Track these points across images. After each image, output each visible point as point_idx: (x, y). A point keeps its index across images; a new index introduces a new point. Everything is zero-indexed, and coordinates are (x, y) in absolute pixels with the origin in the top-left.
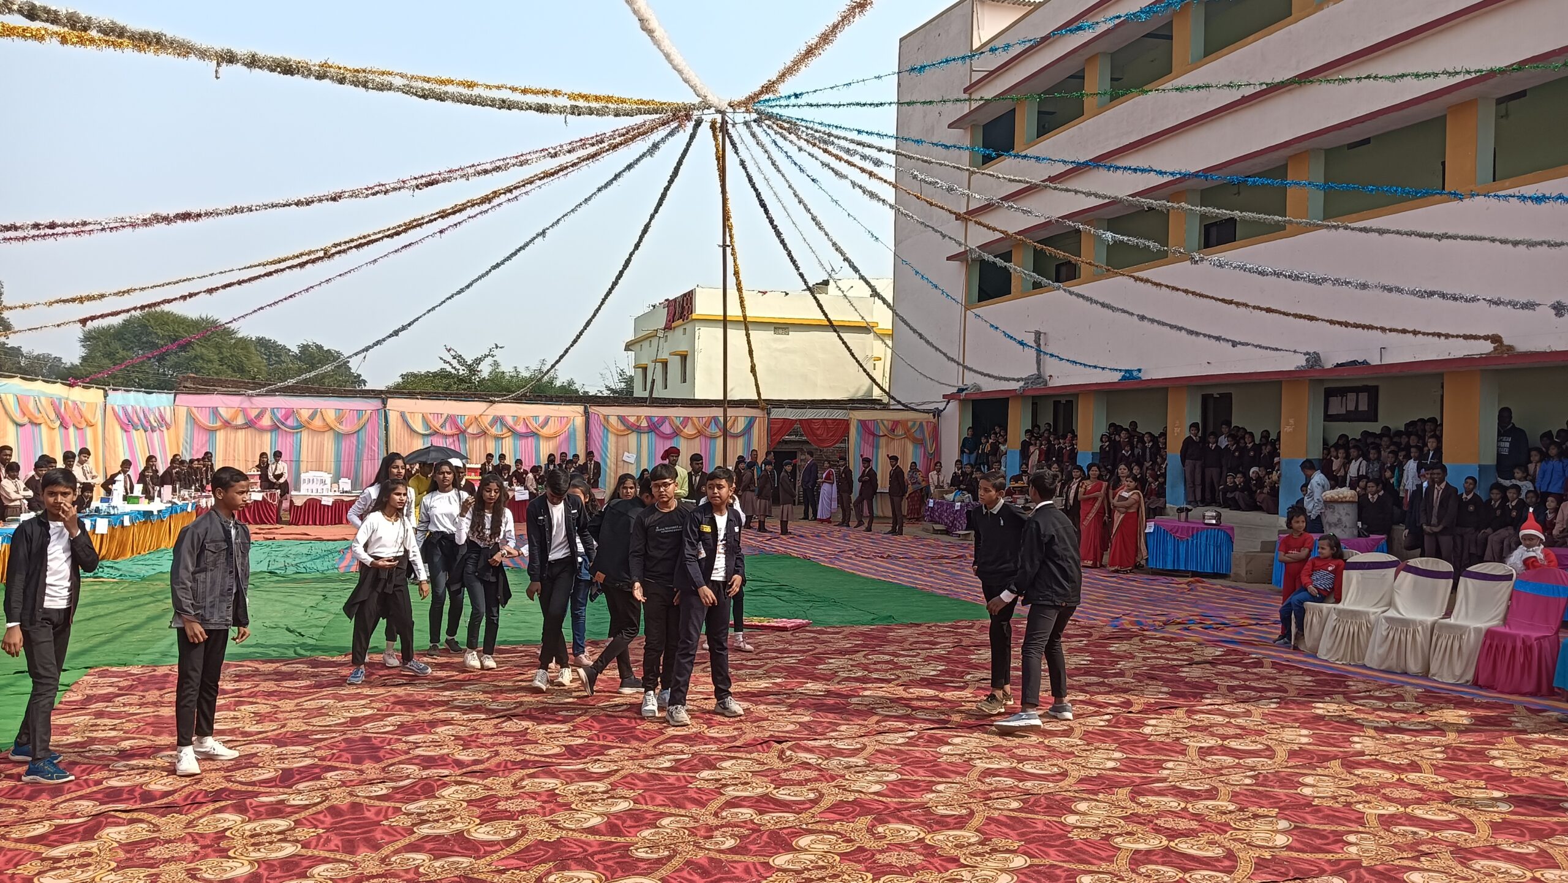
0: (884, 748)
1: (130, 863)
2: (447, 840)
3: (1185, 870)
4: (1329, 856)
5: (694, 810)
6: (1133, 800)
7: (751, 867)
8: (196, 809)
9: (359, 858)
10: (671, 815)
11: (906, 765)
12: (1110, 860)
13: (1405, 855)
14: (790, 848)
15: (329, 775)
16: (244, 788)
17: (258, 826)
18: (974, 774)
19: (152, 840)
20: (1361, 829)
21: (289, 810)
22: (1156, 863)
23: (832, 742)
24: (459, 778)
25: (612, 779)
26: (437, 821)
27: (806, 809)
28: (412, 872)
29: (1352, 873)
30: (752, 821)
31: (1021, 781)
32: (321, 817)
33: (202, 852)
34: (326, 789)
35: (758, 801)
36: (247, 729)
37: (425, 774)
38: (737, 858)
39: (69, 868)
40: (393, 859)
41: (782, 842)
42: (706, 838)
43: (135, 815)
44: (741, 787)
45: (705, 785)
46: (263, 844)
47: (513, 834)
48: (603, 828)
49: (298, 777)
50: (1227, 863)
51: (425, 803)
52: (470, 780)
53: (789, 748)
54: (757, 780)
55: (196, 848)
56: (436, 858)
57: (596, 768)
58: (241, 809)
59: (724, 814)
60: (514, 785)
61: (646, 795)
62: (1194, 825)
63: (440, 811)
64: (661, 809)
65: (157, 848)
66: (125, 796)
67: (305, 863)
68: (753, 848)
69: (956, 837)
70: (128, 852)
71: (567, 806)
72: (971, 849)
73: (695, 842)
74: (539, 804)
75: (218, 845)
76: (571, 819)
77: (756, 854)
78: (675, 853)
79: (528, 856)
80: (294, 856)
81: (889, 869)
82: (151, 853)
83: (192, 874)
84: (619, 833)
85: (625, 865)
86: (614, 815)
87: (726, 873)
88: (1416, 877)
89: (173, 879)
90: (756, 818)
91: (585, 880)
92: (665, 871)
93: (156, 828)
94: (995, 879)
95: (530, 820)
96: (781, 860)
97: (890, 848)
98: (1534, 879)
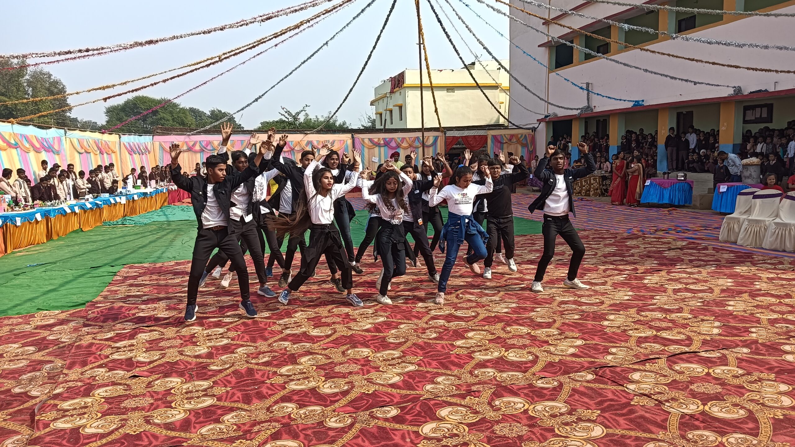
0: (510, 292)
1: (152, 349)
2: (299, 336)
3: (665, 346)
4: (741, 338)
5: (416, 321)
6: (638, 314)
7: (445, 346)
8: (180, 325)
9: (258, 344)
10: (405, 323)
11: (521, 299)
12: (626, 341)
13: (782, 337)
14: (463, 338)
17: (209, 331)
18: (555, 303)
19: (161, 339)
20: (758, 325)
21: (224, 324)
22: (650, 342)
23: (483, 290)
24: (302, 309)
25: (376, 308)
26: (294, 328)
27: (471, 320)
28: (283, 350)
30: (444, 326)
31: (579, 306)
32: (239, 327)
33: (185, 344)
34: (240, 315)
35: (447, 317)
38: (438, 342)
39: (124, 351)
40: (274, 344)
41: (459, 334)
42: (422, 333)
43: (152, 328)
44: (438, 310)
45: (421, 310)
46: (213, 339)
47: (330, 332)
48: (372, 330)
49: (227, 310)
50: (687, 342)
51: (287, 320)
52: (308, 310)
53: (461, 293)
55: (182, 342)
56: (294, 344)
58: (201, 325)
59: (430, 323)
60: (329, 311)
61: (393, 315)
62: (670, 325)
63: (294, 323)
64: (400, 321)
65: (164, 342)
66: (147, 320)
67: (233, 347)
68: (446, 337)
69: (546, 332)
70: (150, 344)
71: (355, 320)
72: (554, 337)
73: (417, 335)
74: (341, 319)
75: (192, 340)
76: (357, 325)
77: (447, 340)
78: (408, 340)
79: (337, 342)
80: (228, 344)
81: (513, 346)
82: (162, 344)
83: (181, 353)
84: (380, 331)
85: (384, 345)
86: (377, 323)
87: (433, 348)
88: (787, 348)
89: (172, 356)
90: (446, 324)
91: (365, 352)
92: (403, 348)
93: (163, 333)
94: (567, 350)
95: (338, 326)
96: (459, 343)
97: (513, 337)
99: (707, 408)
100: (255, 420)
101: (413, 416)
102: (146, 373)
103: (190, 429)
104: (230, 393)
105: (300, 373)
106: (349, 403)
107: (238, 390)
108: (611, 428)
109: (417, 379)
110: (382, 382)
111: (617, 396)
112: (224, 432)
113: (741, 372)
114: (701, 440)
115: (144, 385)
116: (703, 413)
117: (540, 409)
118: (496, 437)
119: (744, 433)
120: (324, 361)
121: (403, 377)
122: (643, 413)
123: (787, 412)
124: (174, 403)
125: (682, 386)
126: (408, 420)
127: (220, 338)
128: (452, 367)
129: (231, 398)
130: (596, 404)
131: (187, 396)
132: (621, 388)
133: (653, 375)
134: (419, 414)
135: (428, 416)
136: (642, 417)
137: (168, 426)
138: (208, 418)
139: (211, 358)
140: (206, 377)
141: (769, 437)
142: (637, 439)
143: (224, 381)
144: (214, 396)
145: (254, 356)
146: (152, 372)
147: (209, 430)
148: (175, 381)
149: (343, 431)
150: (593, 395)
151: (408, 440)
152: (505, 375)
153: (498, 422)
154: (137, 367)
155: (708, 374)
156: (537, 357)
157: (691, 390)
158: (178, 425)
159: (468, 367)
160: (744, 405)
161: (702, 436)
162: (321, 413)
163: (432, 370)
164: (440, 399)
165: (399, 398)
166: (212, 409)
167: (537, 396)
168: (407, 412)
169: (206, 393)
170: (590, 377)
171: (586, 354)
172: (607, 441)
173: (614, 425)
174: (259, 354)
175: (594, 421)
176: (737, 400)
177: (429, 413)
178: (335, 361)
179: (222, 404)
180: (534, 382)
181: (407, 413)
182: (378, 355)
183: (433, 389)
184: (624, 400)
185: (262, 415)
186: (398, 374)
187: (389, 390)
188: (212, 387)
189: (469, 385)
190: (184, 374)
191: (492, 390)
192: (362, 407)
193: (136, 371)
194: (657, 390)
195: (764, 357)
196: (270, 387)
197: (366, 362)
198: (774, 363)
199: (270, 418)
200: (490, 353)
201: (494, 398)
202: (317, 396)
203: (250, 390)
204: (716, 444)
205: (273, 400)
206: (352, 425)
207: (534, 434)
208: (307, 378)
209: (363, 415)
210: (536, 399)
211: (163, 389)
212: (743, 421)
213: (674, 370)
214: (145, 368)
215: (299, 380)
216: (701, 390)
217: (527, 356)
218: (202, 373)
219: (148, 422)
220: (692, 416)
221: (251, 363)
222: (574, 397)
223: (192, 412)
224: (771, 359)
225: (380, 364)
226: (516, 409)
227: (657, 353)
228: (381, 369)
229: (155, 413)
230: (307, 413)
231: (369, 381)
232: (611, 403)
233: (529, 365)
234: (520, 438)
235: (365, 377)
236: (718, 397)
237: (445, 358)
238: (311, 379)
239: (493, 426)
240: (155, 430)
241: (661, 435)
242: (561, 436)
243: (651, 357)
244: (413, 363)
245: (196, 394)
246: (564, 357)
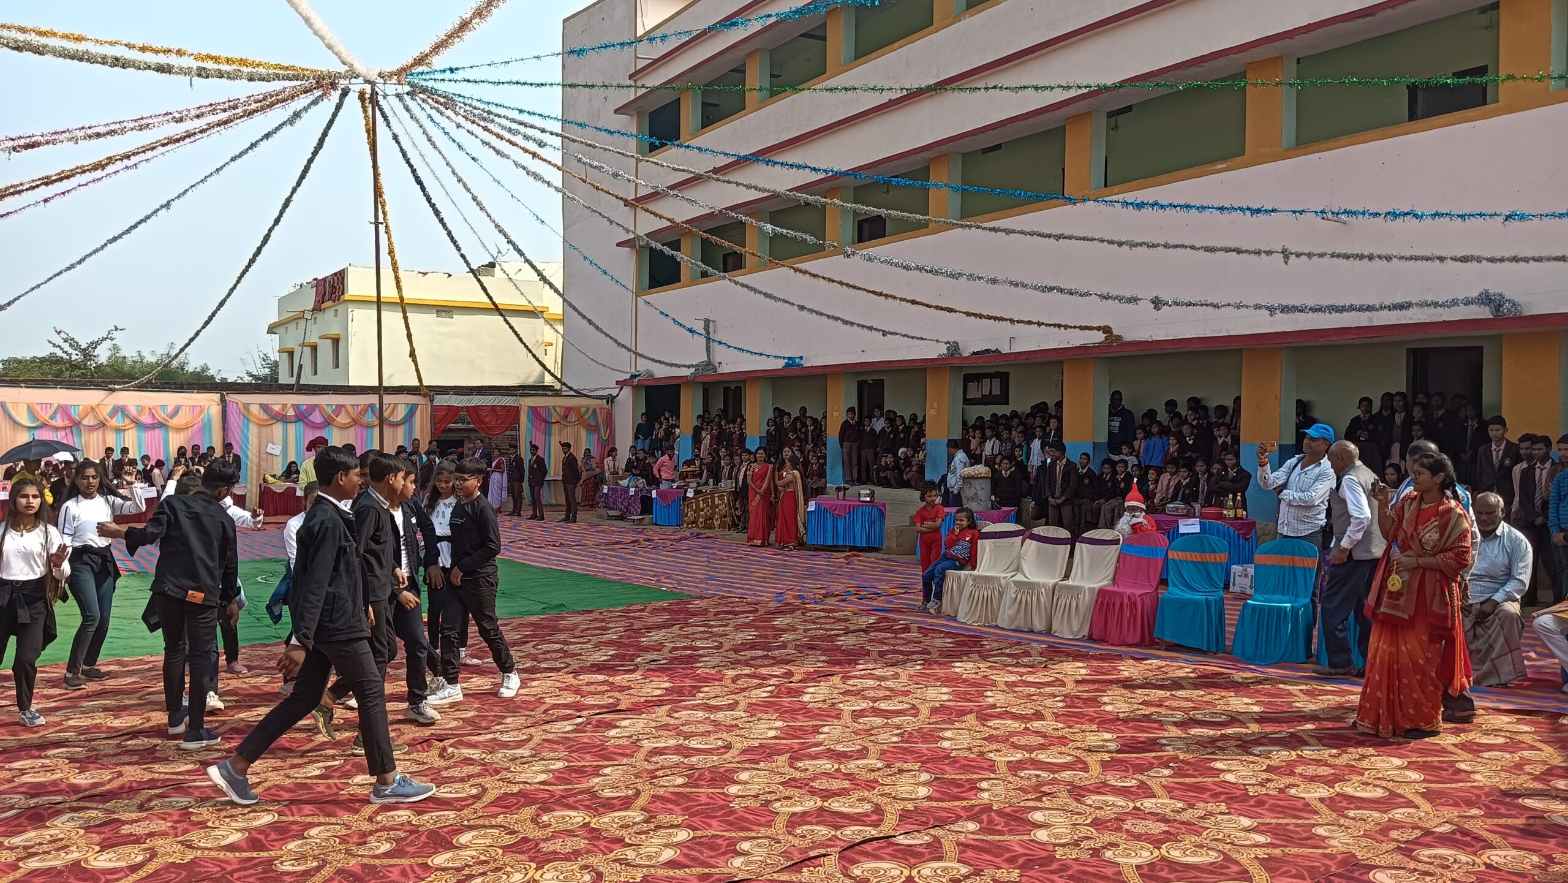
0: (551, 736)
2: (60, 873)
3: (837, 828)
4: (965, 803)
5: (346, 817)
6: (791, 765)
7: (408, 869)
10: (320, 824)
11: (573, 751)
12: (768, 824)
13: (1029, 796)
14: (450, 846)
18: (641, 755)
20: (992, 776)
22: (811, 823)
23: (497, 735)
24: (75, 804)
26: (48, 853)
27: (468, 805)
30: (410, 823)
31: (686, 757)
37: (32, 802)
38: (392, 861)
41: (441, 840)
42: (359, 844)
45: (360, 790)
47: (140, 858)
48: (244, 844)
50: (875, 817)
51: (32, 834)
52: (88, 805)
53: (451, 746)
59: (379, 818)
60: (141, 807)
62: (846, 784)
64: (309, 819)
68: (411, 849)
69: (620, 818)
71: (202, 824)
72: (636, 828)
73: (347, 850)
74: (170, 824)
76: (207, 837)
77: (413, 855)
78: (325, 862)
81: (553, 856)
84: (263, 848)
86: (256, 829)
88: (1038, 816)
90: (414, 820)
94: (658, 855)
95: (160, 842)
96: (440, 859)
97: (554, 836)
98: (1135, 808)
113: (964, 870)
155: (910, 880)
156: (599, 876)
171: (695, 859)
195: (1002, 838)
198: (1017, 848)
213: (851, 878)
224: (1013, 840)
227: (822, 845)
243: (812, 854)
246: (653, 871)
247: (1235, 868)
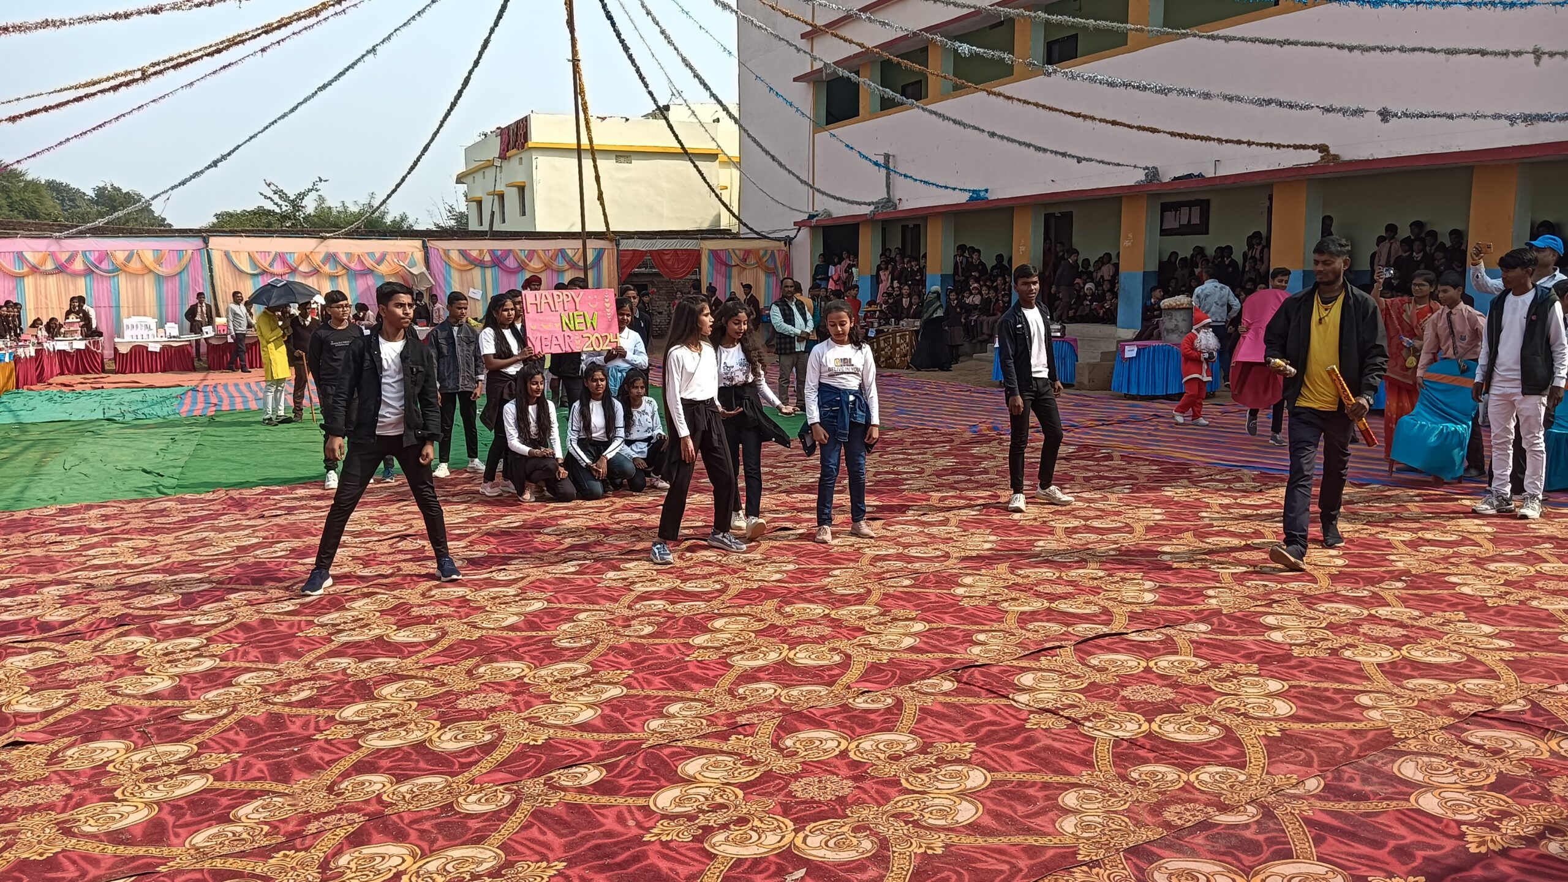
1: (43, 686)
2: (368, 646)
3: (1068, 625)
4: (1193, 608)
5: (608, 605)
6: (1012, 573)
7: (673, 647)
8: (98, 635)
9: (282, 666)
10: (586, 610)
12: (1000, 620)
13: (1259, 603)
14: (706, 630)
15: (232, 596)
16: (146, 613)
17: (169, 645)
18: (865, 561)
19: (61, 664)
20: (1218, 585)
21: (197, 629)
22: (1042, 621)
24: (366, 590)
25: (521, 584)
26: (354, 629)
27: (715, 598)
28: (340, 674)
29: (1215, 620)
30: (666, 610)
31: (909, 563)
32: (232, 633)
33: (118, 672)
34: (232, 609)
35: (667, 593)
36: (129, 562)
38: (657, 641)
40: (318, 664)
41: (698, 625)
42: (624, 627)
43: (36, 644)
44: (649, 584)
45: (614, 584)
46: (179, 660)
47: (433, 636)
48: (522, 626)
49: (200, 600)
50: (1104, 618)
51: (336, 615)
53: (688, 550)
54: (665, 577)
55: (110, 669)
56: (361, 661)
57: (501, 576)
58: (147, 632)
59: (637, 606)
61: (559, 595)
62: (1070, 589)
63: (353, 621)
64: (575, 606)
65: (69, 671)
66: (21, 628)
67: (228, 674)
68: (672, 632)
69: (858, 611)
70: (38, 676)
71: (482, 609)
72: (873, 620)
73: (615, 631)
74: (452, 609)
75: (132, 663)
76: (488, 620)
77: (675, 636)
78: (597, 642)
79: (453, 653)
80: (215, 668)
81: (801, 640)
82: (64, 676)
83: (113, 691)
84: (538, 628)
85: (551, 654)
86: (529, 613)
87: (650, 653)
88: (1270, 620)
89: (94, 697)
90: (670, 608)
91: (515, 668)
92: (591, 656)
93: (62, 654)
94: (899, 642)
95: (448, 623)
96: (700, 640)
97: (799, 623)
98: (1370, 615)
99: (1155, 726)
100: (307, 812)
101: (633, 779)
102: (41, 736)
103: (168, 839)
104: (241, 764)
105: (384, 717)
106: (499, 765)
107: (257, 757)
108: (997, 771)
109: (629, 712)
110: (560, 723)
111: (1000, 715)
112: (243, 839)
113: (1201, 663)
114: (1155, 781)
115: (41, 761)
116: (1150, 735)
117: (868, 748)
118: (798, 803)
119: (1223, 765)
120: (432, 690)
121: (599, 712)
122: (1049, 742)
123: (1286, 725)
124: (120, 790)
125: (1108, 692)
126: (624, 786)
127: (196, 656)
128: (694, 686)
129: (244, 773)
130: (965, 731)
131: (145, 775)
132: (1004, 701)
133: (1055, 676)
134: (643, 775)
135: (663, 776)
136: (1047, 748)
137: (117, 837)
138: (203, 814)
139: (183, 698)
140: (179, 736)
141: (1263, 768)
142: (1046, 786)
143: (223, 742)
144: (207, 771)
145: (277, 688)
146: (54, 731)
147: (209, 839)
148: (110, 748)
149: (497, 818)
150: (959, 717)
151: (631, 823)
152: (795, 692)
153: (796, 777)
154: (16, 724)
155: (1148, 670)
156: (848, 657)
157: (1124, 698)
158: (138, 832)
159: (725, 683)
160: (1216, 718)
161: (1154, 773)
162: (444, 787)
163: (655, 693)
164: (679, 744)
165: (600, 748)
166: (208, 796)
167: (861, 726)
168: (619, 772)
169: (186, 767)
170: (948, 686)
171: (935, 646)
172: (995, 793)
173: (1002, 766)
174: (290, 683)
175: (967, 762)
176: (1203, 711)
177: (662, 771)
178: (456, 689)
179: (227, 785)
180: (850, 701)
181: (620, 775)
182: (543, 672)
183: (664, 726)
184: (1013, 722)
185: (320, 802)
186: (589, 706)
187: (578, 735)
188: (198, 755)
189: (732, 715)
190: (127, 732)
191: (777, 721)
192: (528, 770)
193: (18, 733)
194: (1067, 702)
195: (1236, 638)
196: (326, 746)
197: (520, 687)
198: (1253, 647)
199: (338, 805)
200: (762, 655)
201: (782, 734)
202: (430, 757)
203: (284, 756)
204: (1180, 786)
205: (337, 771)
206: (514, 806)
207: (865, 791)
208: (403, 724)
209: (533, 786)
210: (858, 730)
211: (87, 765)
212: (1219, 745)
213: (1089, 666)
214: (36, 726)
215: (386, 729)
216: (1141, 697)
217: (829, 656)
218: (168, 729)
219: (68, 832)
220: (1132, 742)
221: (275, 704)
222: (925, 723)
223: (164, 805)
224: (1247, 639)
225: (549, 689)
226: (825, 751)
227: (1056, 639)
228: (552, 698)
229: (81, 814)
230: (415, 789)
231: (534, 721)
232: (993, 728)
233: (836, 672)
234: (841, 800)
235: (522, 715)
236: (1170, 708)
237: (677, 670)
238: (412, 726)
239: (787, 784)
240: (89, 846)
241: (1085, 777)
242: (914, 792)
243: (1047, 645)
244: (616, 683)
245: (167, 771)
246: (897, 654)
247: (1480, 668)
